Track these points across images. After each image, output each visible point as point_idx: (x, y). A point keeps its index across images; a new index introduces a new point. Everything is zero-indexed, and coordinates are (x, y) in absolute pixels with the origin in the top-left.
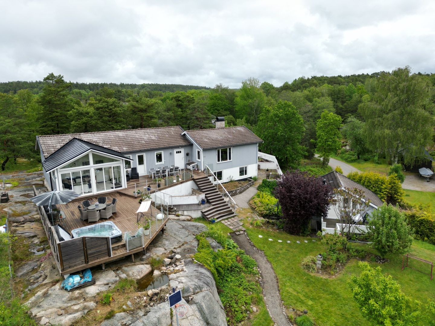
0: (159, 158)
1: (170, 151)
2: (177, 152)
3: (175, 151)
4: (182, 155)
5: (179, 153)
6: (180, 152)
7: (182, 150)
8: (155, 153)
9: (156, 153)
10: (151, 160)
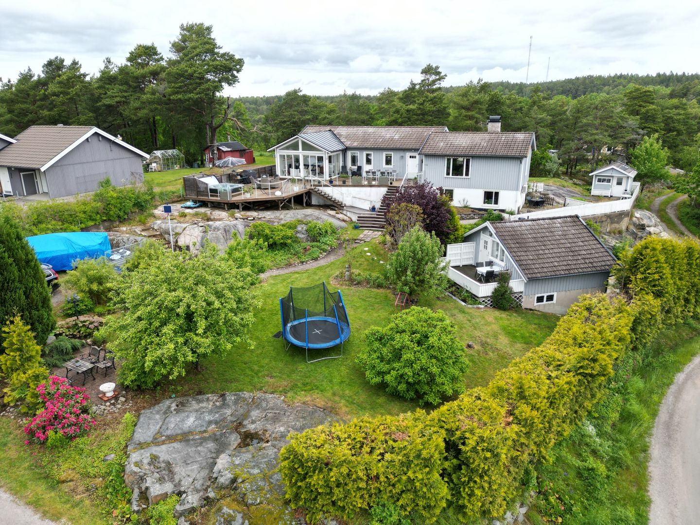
0: (388, 162)
1: (401, 154)
3: (408, 154)
4: (416, 161)
5: (413, 158)
7: (417, 155)
9: (384, 154)
10: (378, 161)
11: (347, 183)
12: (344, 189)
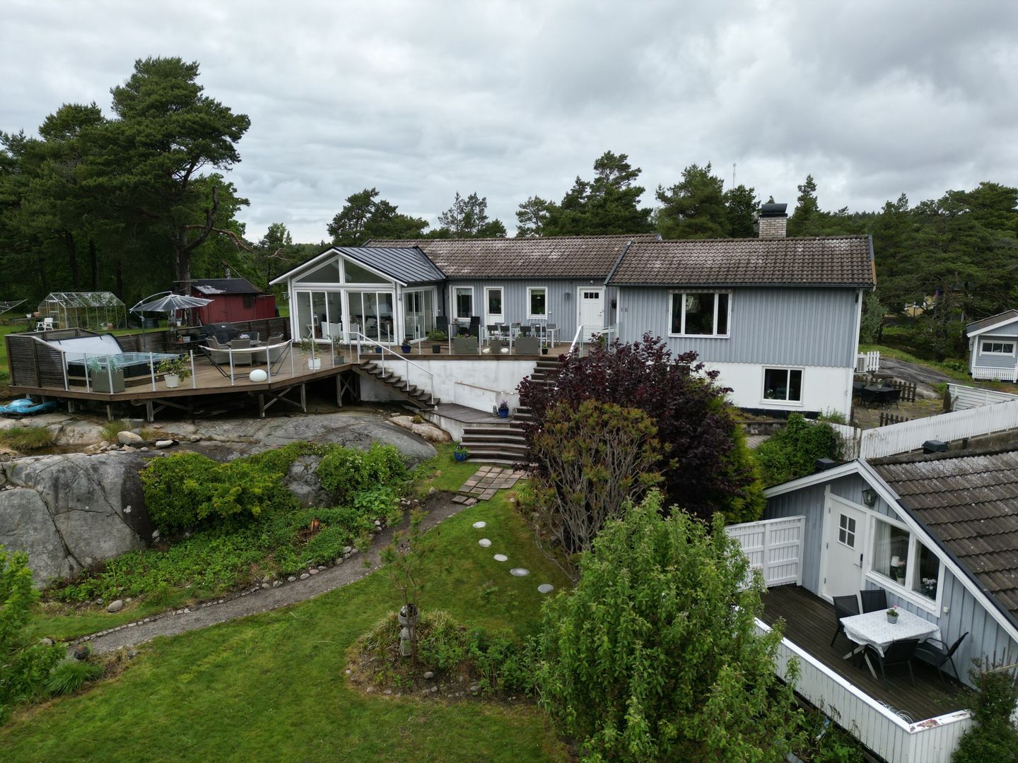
0: (538, 305)
1: (566, 288)
2: (586, 296)
3: (581, 291)
4: (600, 304)
5: (591, 297)
6: (597, 296)
7: (602, 291)
8: (528, 288)
9: (529, 291)
10: (517, 305)
11: (443, 352)
12: (436, 365)
